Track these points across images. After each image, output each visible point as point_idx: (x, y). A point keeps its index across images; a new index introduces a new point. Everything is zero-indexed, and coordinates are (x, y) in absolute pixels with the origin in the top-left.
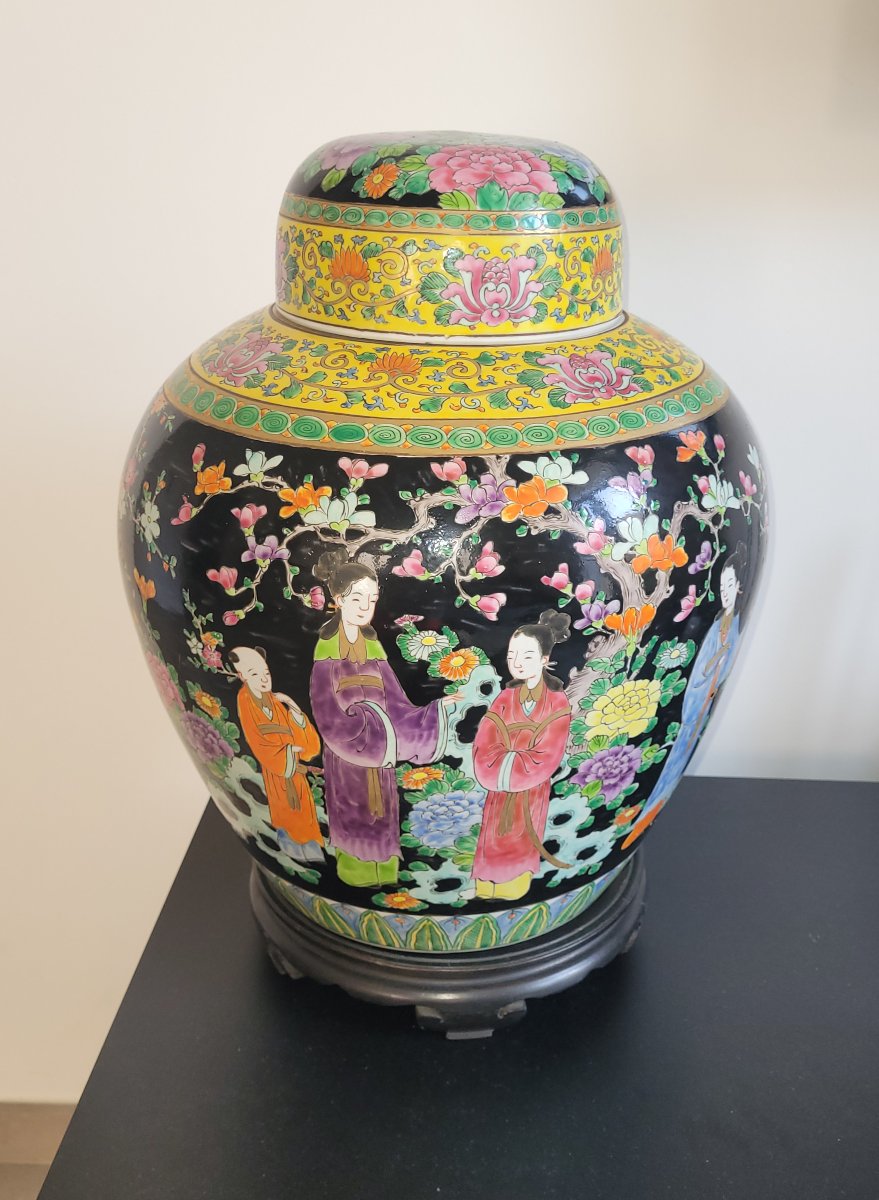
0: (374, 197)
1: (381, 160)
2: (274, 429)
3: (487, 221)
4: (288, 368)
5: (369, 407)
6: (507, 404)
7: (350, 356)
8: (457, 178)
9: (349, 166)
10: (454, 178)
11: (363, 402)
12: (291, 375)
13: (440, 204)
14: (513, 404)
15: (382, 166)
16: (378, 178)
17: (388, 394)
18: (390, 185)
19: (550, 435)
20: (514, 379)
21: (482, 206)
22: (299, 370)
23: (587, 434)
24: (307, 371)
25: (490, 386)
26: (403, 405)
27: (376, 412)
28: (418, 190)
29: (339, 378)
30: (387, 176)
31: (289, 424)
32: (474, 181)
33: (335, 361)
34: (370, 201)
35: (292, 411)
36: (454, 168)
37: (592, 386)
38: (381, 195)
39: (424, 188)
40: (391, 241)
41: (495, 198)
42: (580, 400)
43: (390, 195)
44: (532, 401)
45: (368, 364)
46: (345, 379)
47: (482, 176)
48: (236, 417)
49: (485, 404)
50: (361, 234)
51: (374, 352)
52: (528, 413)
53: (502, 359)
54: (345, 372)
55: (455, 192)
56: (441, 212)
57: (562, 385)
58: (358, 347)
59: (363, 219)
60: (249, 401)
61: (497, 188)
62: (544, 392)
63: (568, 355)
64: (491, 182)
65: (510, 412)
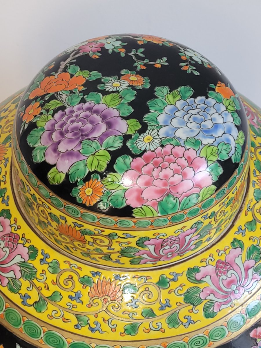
0: (87, 205)
1: (90, 173)
2: (33, 335)
3: (166, 221)
4: (35, 281)
5: (92, 330)
6: (179, 323)
7: (75, 277)
8: (145, 196)
9: (67, 171)
10: (142, 196)
11: (88, 326)
12: (39, 289)
13: (133, 215)
14: (182, 323)
15: (91, 181)
16: (89, 191)
17: (104, 320)
18: (98, 199)
19: (205, 341)
20: (181, 299)
21: (162, 213)
22: (43, 286)
23: (227, 332)
24: (48, 288)
25: (168, 309)
26: (114, 330)
27: (97, 335)
28: (118, 206)
29: (70, 300)
30: (95, 190)
31: (42, 335)
32: (157, 197)
33: (66, 282)
34: (83, 206)
35: (43, 324)
36: (143, 187)
37: (230, 290)
38: (92, 205)
39: (122, 204)
40: (100, 231)
41: (170, 206)
42: (223, 306)
43: (98, 206)
44: (194, 317)
45: (88, 289)
46: (74, 302)
47: (162, 192)
48: (6, 314)
49: (165, 326)
50: (79, 223)
51: (90, 275)
52: (192, 327)
53: (173, 280)
54: (74, 295)
55: (143, 207)
56: (135, 220)
57: (212, 297)
58: (80, 268)
59: (80, 216)
60: (13, 305)
61: (172, 199)
62: (201, 307)
63: (214, 263)
64: (168, 195)
65: (181, 330)
